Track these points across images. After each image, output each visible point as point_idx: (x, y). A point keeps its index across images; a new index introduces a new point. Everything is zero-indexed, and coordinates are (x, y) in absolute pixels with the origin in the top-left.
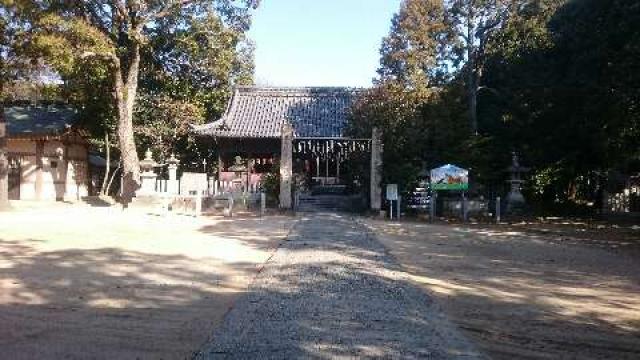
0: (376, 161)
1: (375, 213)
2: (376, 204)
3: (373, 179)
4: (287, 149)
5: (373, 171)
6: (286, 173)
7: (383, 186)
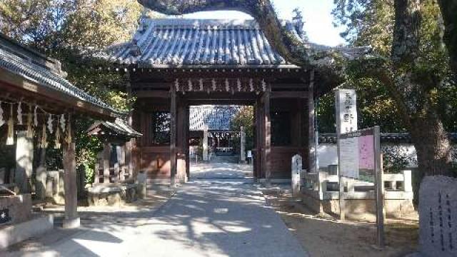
0: (243, 140)
1: (242, 162)
2: (243, 158)
3: (242, 148)
4: (206, 135)
5: (242, 145)
6: (205, 146)
7: (246, 151)
